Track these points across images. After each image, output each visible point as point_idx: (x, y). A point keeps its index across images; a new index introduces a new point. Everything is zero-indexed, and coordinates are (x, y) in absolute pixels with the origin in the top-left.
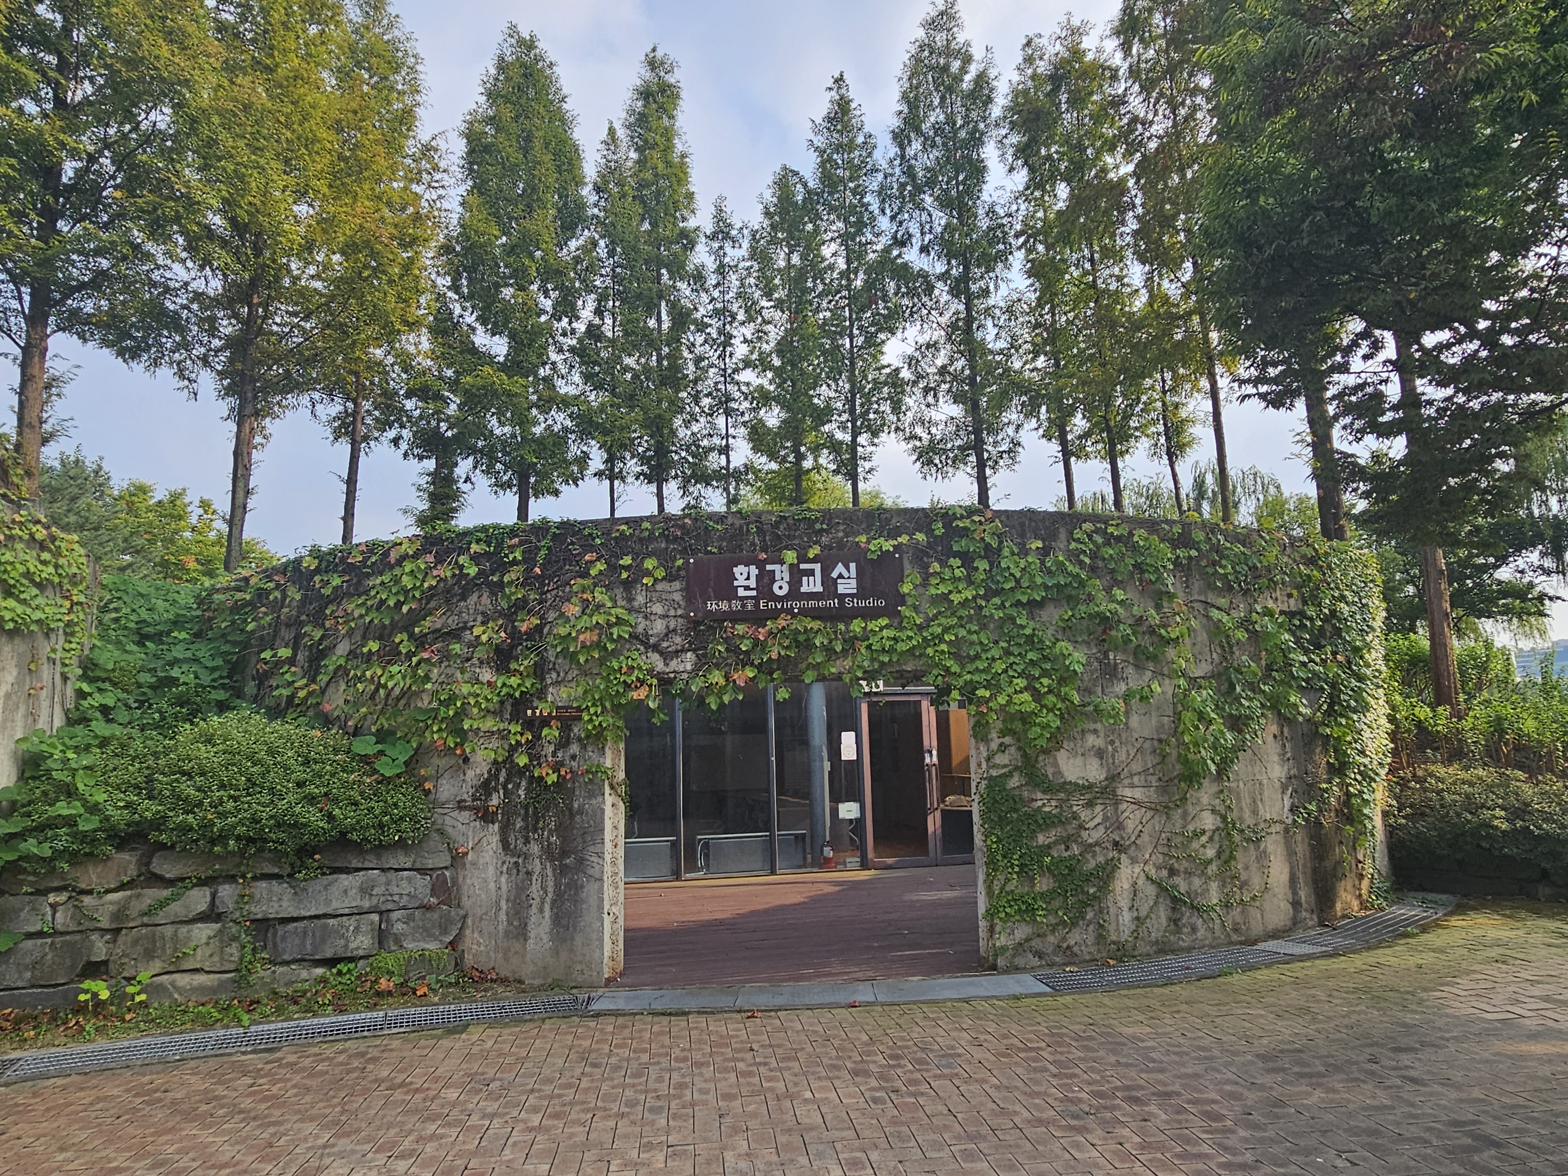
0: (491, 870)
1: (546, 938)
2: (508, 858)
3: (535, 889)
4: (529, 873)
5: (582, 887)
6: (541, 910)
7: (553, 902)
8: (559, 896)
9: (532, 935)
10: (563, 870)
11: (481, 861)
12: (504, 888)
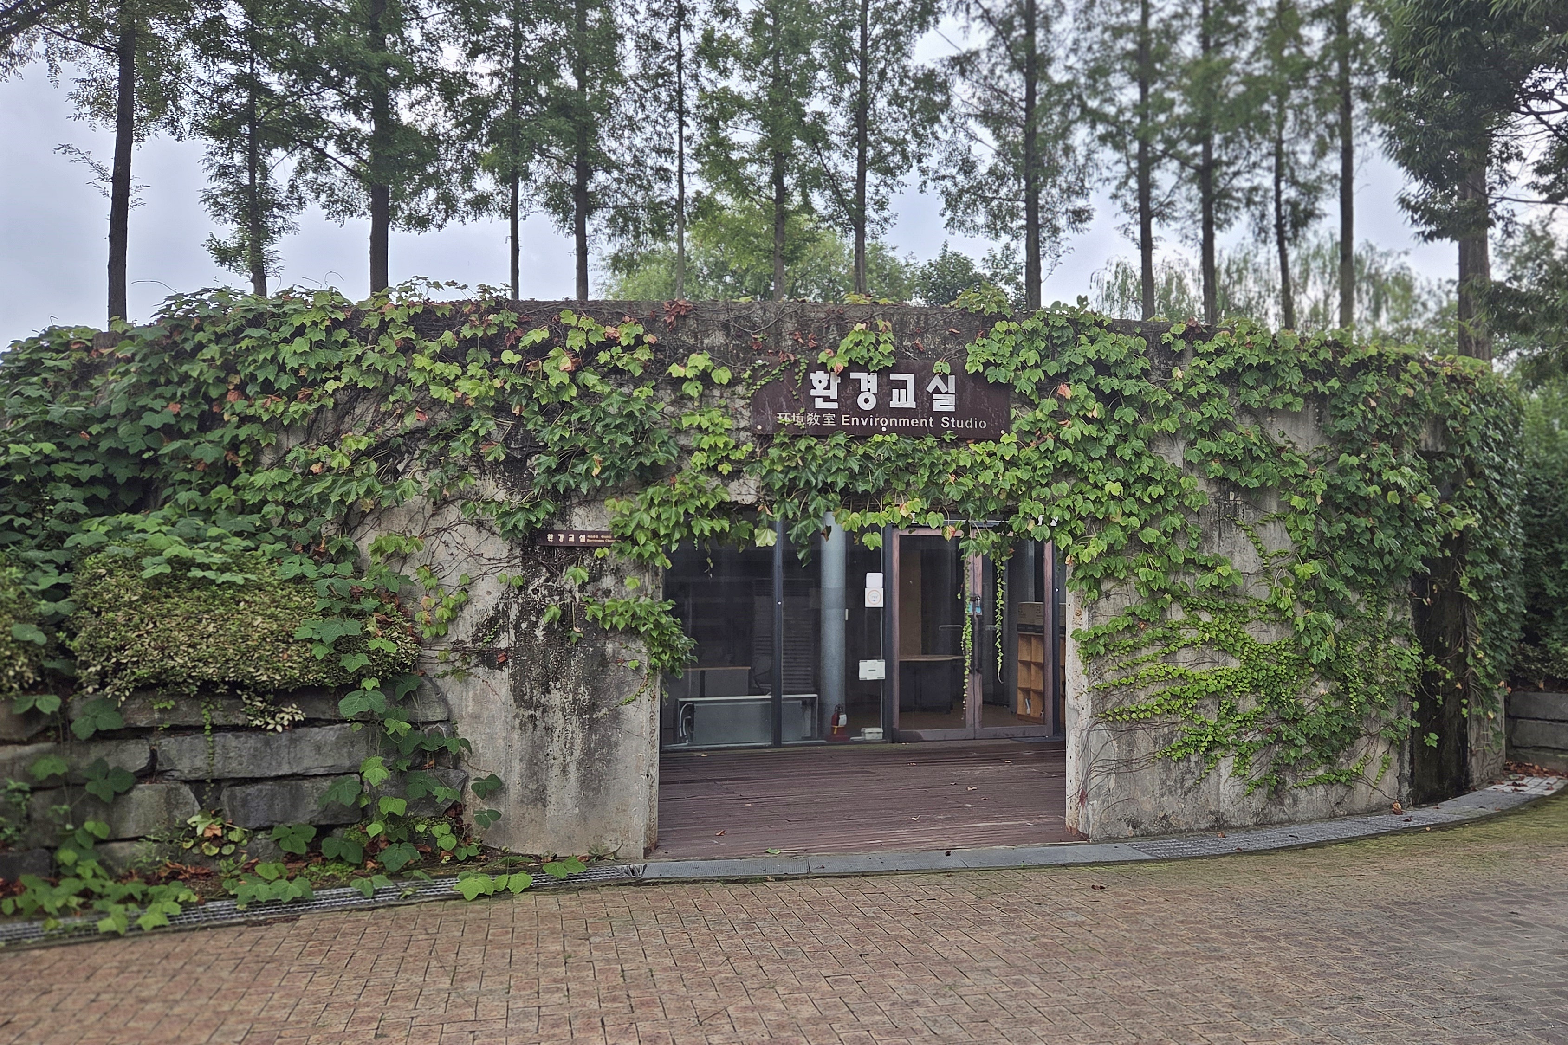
0: (499, 725)
1: (570, 804)
2: (522, 711)
3: (556, 747)
4: (549, 730)
5: (617, 744)
6: (564, 771)
7: (580, 763)
8: (588, 753)
9: (553, 800)
10: (591, 726)
11: (485, 714)
12: (517, 745)
